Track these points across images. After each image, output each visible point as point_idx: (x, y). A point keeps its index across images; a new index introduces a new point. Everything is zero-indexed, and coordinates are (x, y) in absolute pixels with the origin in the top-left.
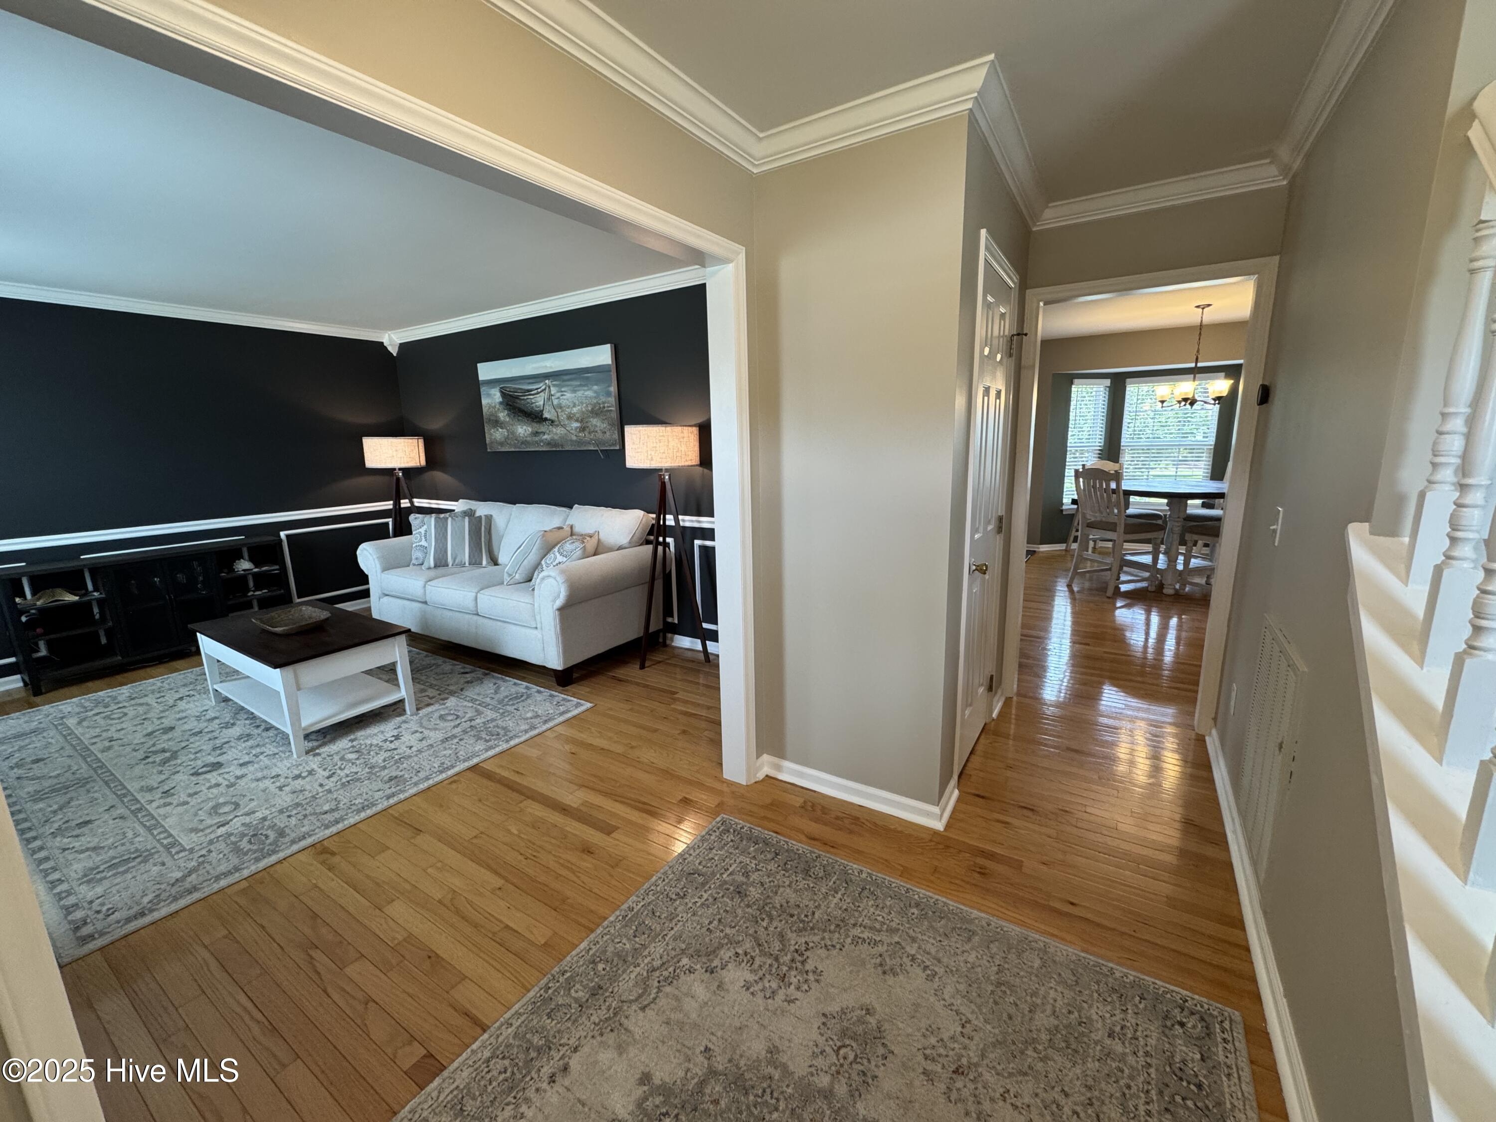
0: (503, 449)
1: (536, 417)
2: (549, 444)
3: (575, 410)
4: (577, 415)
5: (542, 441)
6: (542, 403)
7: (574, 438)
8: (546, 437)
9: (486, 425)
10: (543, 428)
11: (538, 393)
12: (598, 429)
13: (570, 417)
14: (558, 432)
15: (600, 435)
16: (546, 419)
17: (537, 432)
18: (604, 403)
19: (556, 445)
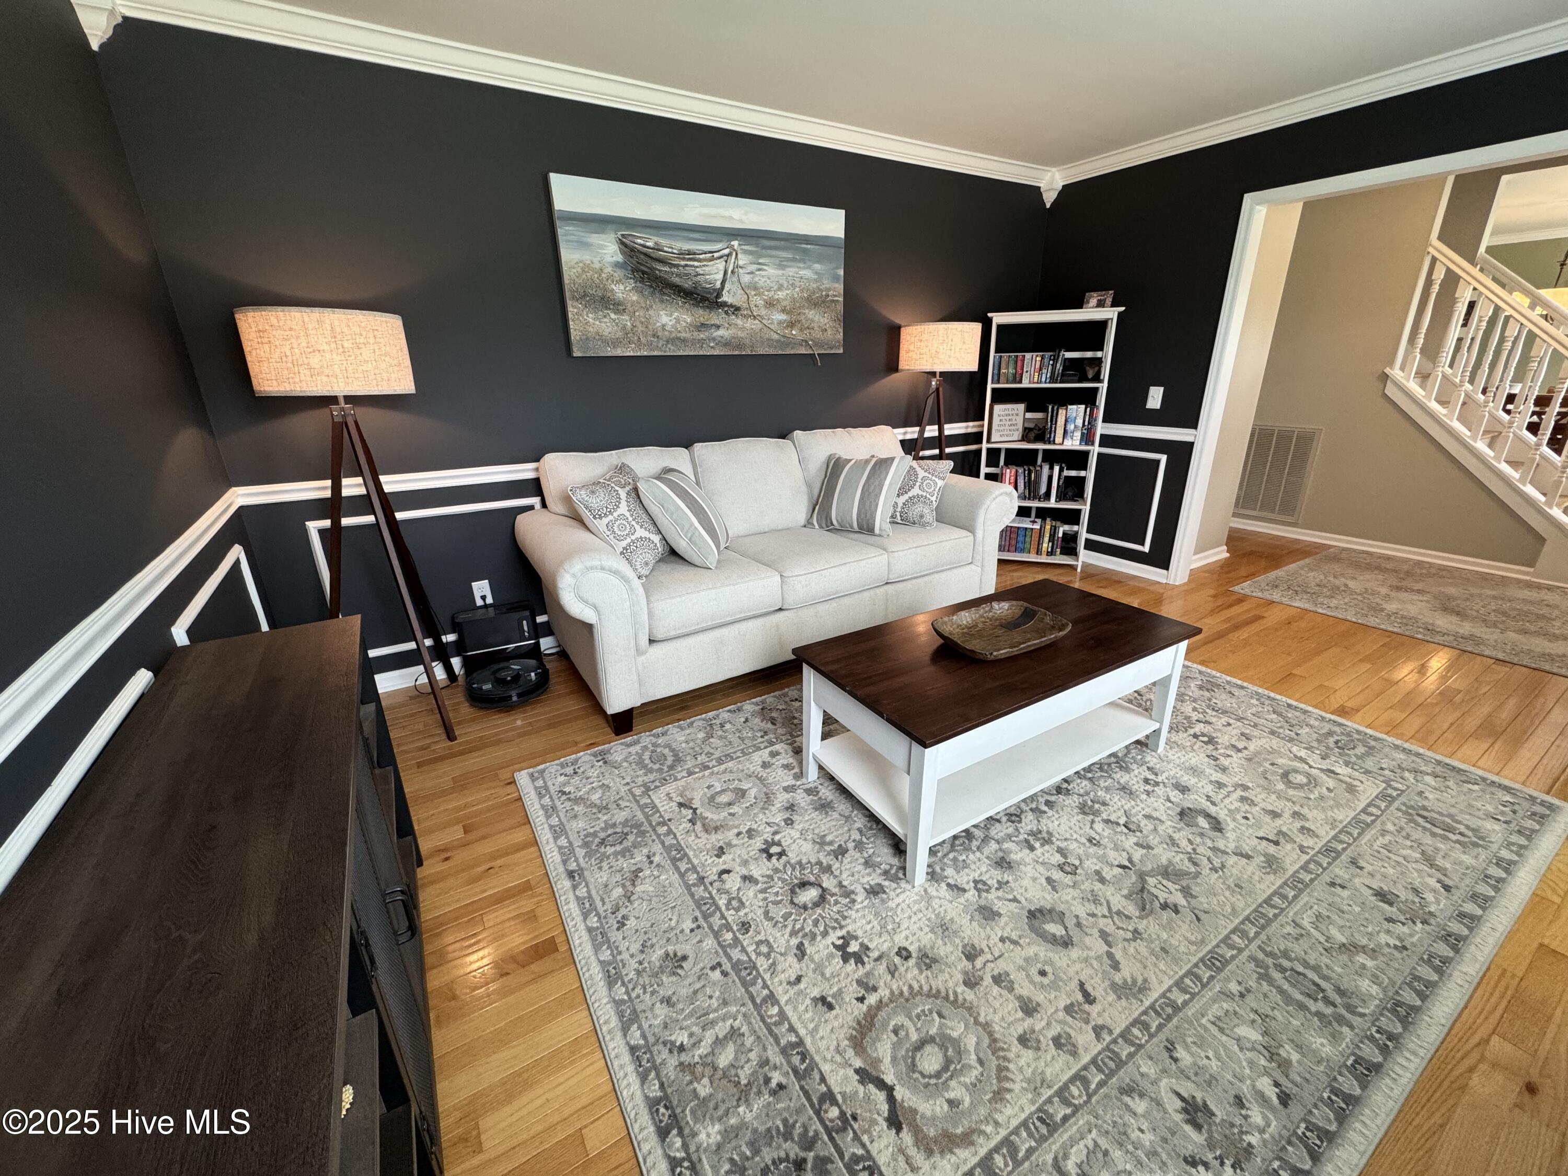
0: (619, 352)
1: (704, 299)
2: (727, 344)
3: (781, 295)
4: (784, 303)
5: (714, 339)
6: (720, 276)
7: (776, 337)
8: (721, 332)
9: (569, 303)
10: (716, 317)
11: (712, 259)
12: (815, 325)
13: (770, 304)
14: (748, 325)
15: (818, 334)
16: (724, 304)
17: (703, 325)
18: (829, 290)
19: (740, 346)
